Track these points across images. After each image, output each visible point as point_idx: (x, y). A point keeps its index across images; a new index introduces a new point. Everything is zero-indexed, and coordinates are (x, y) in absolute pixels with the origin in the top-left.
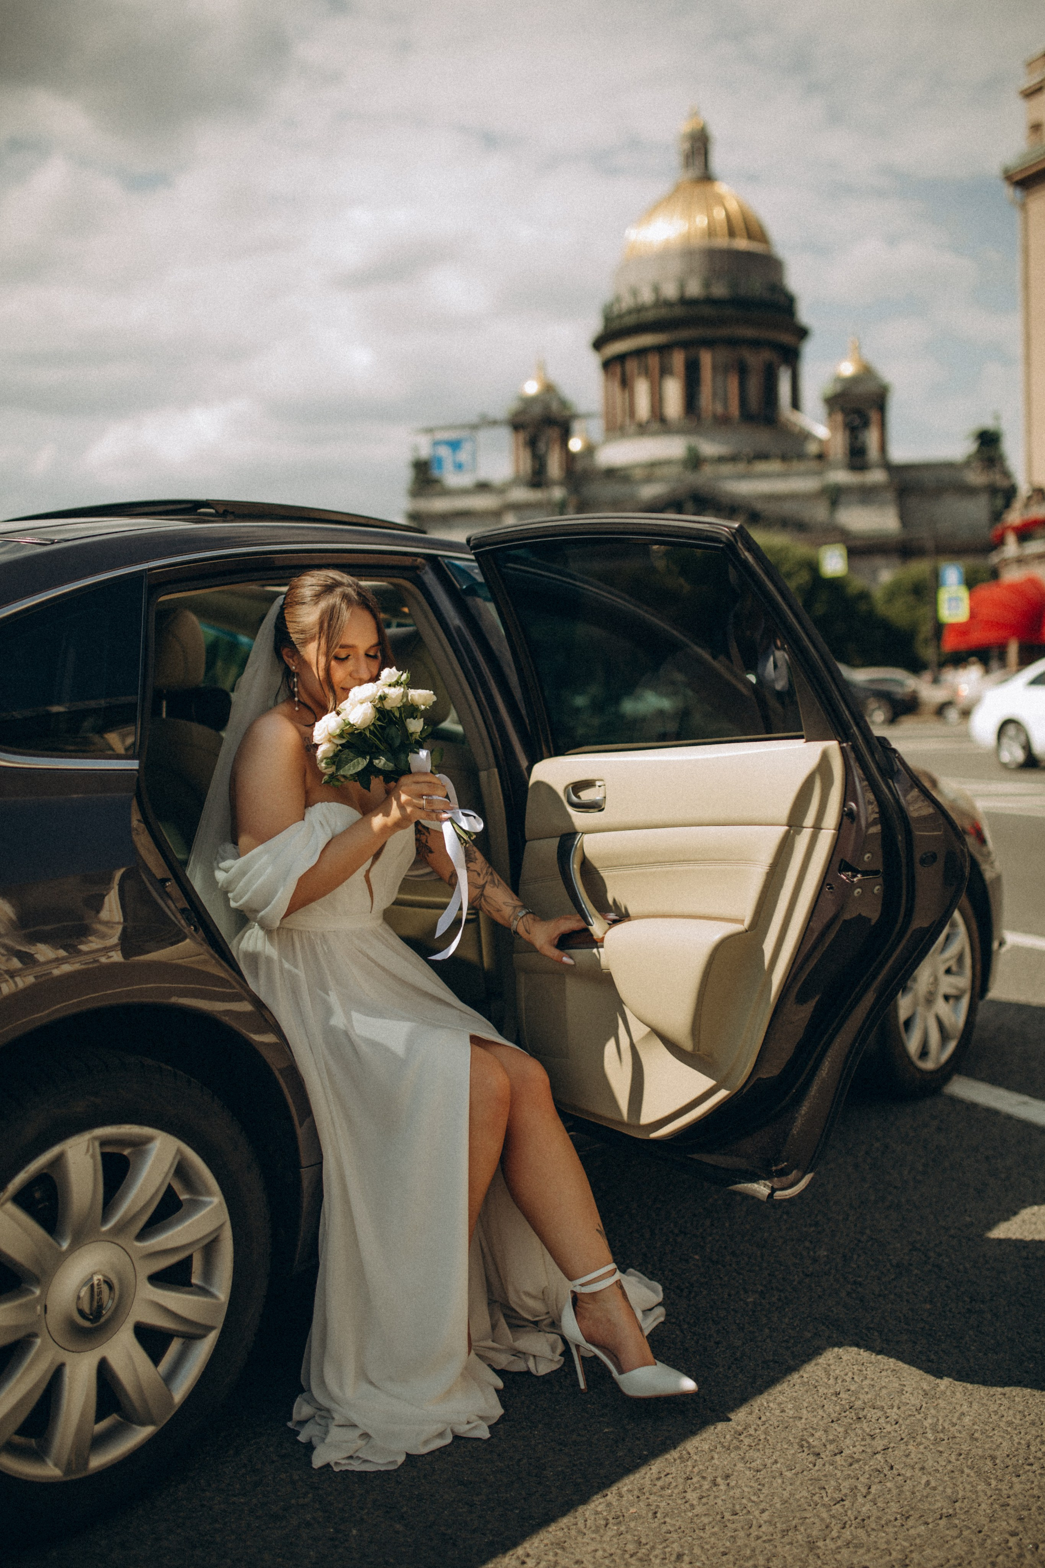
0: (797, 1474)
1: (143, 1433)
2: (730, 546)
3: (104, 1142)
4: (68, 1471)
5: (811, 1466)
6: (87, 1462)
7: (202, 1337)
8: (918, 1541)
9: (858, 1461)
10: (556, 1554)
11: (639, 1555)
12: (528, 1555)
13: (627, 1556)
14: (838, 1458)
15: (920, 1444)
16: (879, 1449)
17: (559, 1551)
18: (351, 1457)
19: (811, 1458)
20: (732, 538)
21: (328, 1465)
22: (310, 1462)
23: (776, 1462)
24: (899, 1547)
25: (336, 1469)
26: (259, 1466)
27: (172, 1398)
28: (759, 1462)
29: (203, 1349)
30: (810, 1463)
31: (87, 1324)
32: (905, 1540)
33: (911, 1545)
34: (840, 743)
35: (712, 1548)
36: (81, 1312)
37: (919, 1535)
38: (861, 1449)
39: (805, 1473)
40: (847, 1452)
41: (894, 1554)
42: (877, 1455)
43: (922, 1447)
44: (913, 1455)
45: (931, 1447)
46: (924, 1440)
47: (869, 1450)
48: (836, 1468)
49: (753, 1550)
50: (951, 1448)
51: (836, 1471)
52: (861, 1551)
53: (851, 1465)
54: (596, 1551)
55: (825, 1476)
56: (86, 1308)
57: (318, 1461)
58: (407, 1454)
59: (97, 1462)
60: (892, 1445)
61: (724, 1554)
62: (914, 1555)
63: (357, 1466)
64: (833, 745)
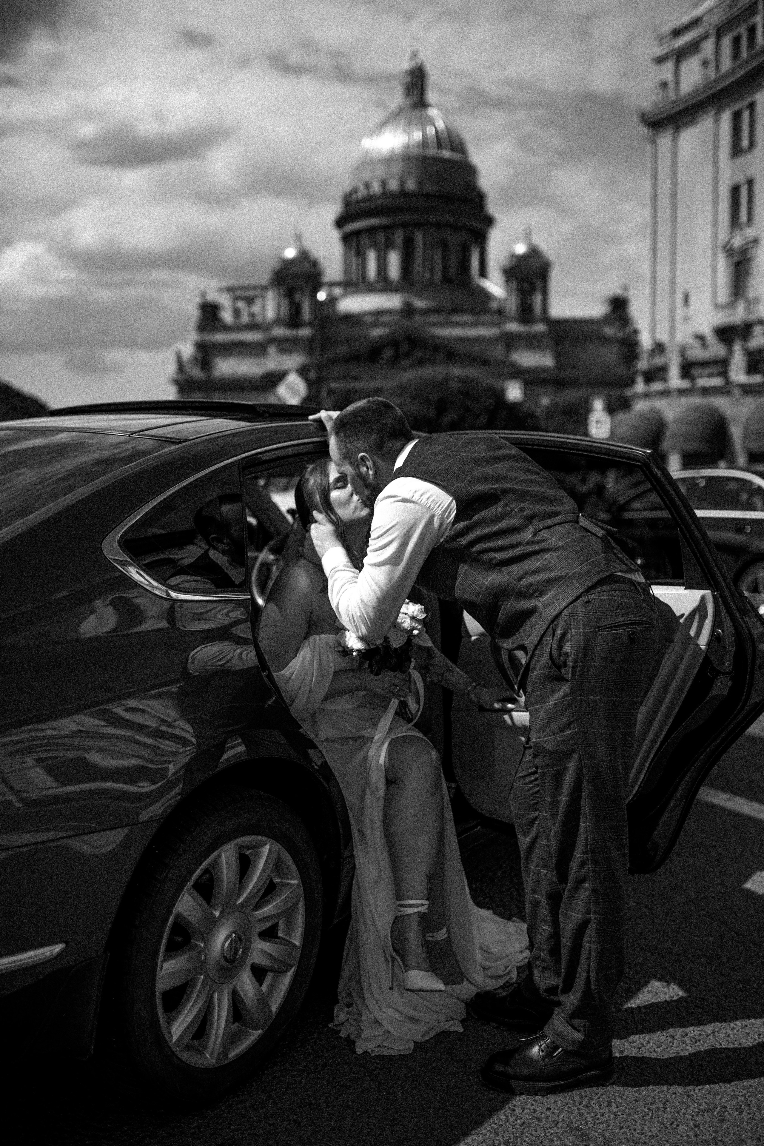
0: (664, 1049)
1: (255, 1034)
2: (646, 465)
3: (241, 847)
4: (218, 1060)
5: (671, 1044)
6: (227, 1055)
7: (287, 971)
8: (751, 1090)
9: (699, 1040)
10: (532, 1105)
11: (584, 1103)
12: (515, 1106)
13: (576, 1104)
14: (686, 1039)
15: (734, 1028)
16: (709, 1032)
17: (534, 1103)
18: (379, 1046)
19: (670, 1040)
20: (647, 460)
21: (366, 1052)
22: (354, 1051)
23: (649, 1042)
24: (741, 1094)
25: (373, 1054)
26: (320, 1054)
27: (271, 1011)
28: (638, 1042)
29: (287, 979)
30: (670, 1042)
31: (228, 965)
32: (744, 1090)
33: (748, 1092)
34: (712, 592)
35: (627, 1097)
36: (225, 958)
37: (751, 1086)
38: (698, 1033)
39: (669, 1049)
40: (689, 1036)
41: (739, 1098)
42: (709, 1037)
43: (735, 1031)
44: (731, 1036)
45: (741, 1030)
46: (735, 1026)
47: (703, 1033)
48: (687, 1046)
49: (654, 1098)
50: (753, 1031)
51: (688, 1047)
52: (718, 1097)
53: (696, 1043)
54: (557, 1101)
55: (682, 1050)
56: (228, 957)
57: (359, 1051)
58: (415, 1042)
59: (233, 1054)
60: (717, 1030)
61: (636, 1101)
62: (751, 1098)
63: (384, 1052)
64: (708, 592)
